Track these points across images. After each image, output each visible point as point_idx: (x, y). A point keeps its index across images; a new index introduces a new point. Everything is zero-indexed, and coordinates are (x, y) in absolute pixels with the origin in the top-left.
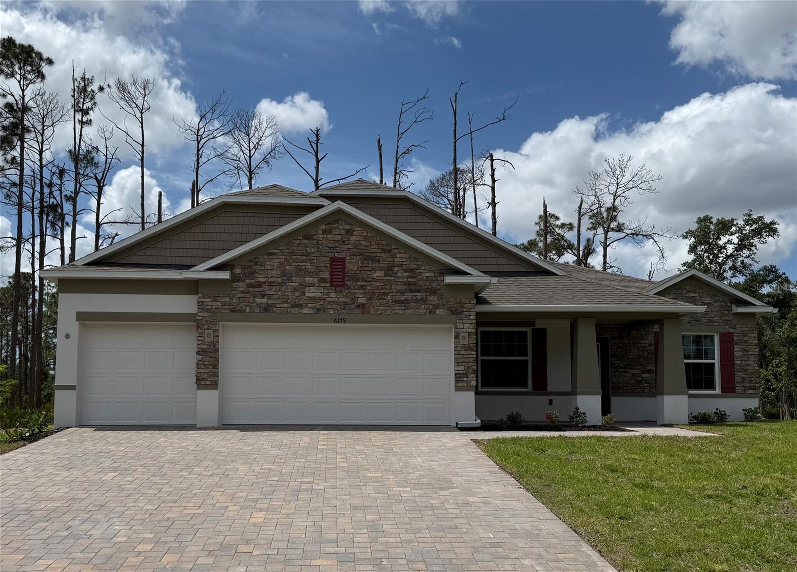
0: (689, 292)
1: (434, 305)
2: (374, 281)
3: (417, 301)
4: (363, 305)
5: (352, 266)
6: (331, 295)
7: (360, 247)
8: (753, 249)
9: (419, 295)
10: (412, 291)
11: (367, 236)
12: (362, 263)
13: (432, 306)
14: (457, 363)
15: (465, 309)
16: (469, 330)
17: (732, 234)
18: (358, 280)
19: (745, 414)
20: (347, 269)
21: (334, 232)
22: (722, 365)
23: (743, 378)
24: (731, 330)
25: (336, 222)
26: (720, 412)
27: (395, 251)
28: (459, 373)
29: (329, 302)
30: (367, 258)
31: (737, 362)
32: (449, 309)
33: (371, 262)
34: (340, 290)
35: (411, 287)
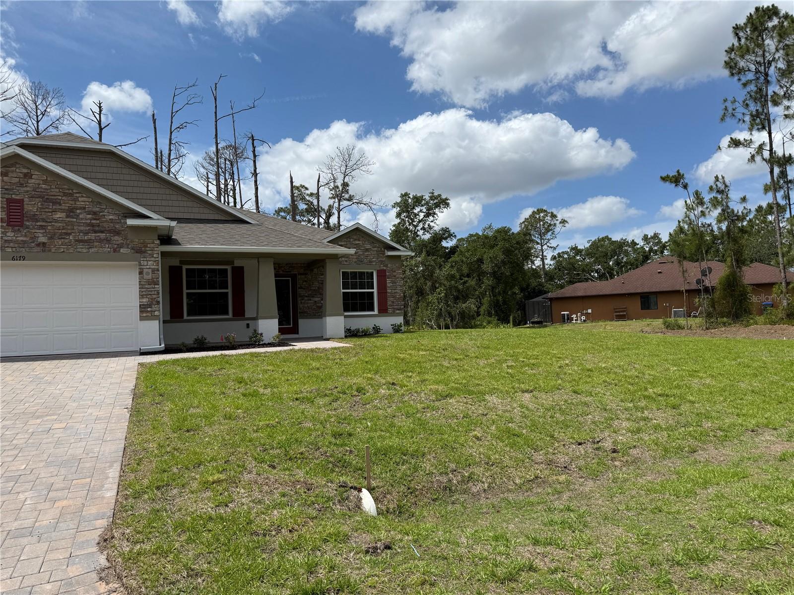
0: (355, 240)
1: (118, 244)
2: (55, 222)
3: (101, 241)
4: (44, 244)
5: (31, 207)
6: (8, 234)
7: (40, 190)
8: (435, 216)
9: (103, 236)
10: (95, 232)
11: (47, 180)
12: (42, 205)
13: (116, 246)
14: (142, 296)
15: (148, 249)
16: (153, 267)
17: (422, 206)
18: (37, 221)
19: (393, 328)
20: (25, 210)
21: (10, 175)
22: (379, 293)
23: (393, 302)
24: (385, 268)
25: (12, 165)
26: (376, 327)
27: (78, 195)
28: (143, 305)
29: (6, 241)
30: (48, 200)
31: (388, 291)
32: (132, 248)
33: (51, 204)
34: (19, 230)
35: (94, 228)
